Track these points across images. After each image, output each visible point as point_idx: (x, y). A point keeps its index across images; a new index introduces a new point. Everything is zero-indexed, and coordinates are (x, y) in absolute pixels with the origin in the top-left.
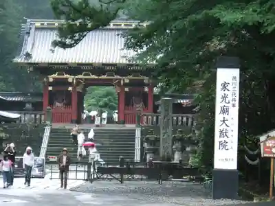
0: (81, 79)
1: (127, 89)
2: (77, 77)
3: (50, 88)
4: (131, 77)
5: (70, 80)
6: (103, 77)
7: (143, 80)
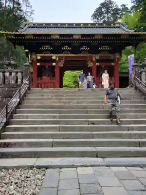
0: (62, 57)
1: (97, 64)
2: (59, 55)
3: (38, 64)
4: (100, 55)
5: (54, 58)
6: (79, 55)
7: (110, 57)
